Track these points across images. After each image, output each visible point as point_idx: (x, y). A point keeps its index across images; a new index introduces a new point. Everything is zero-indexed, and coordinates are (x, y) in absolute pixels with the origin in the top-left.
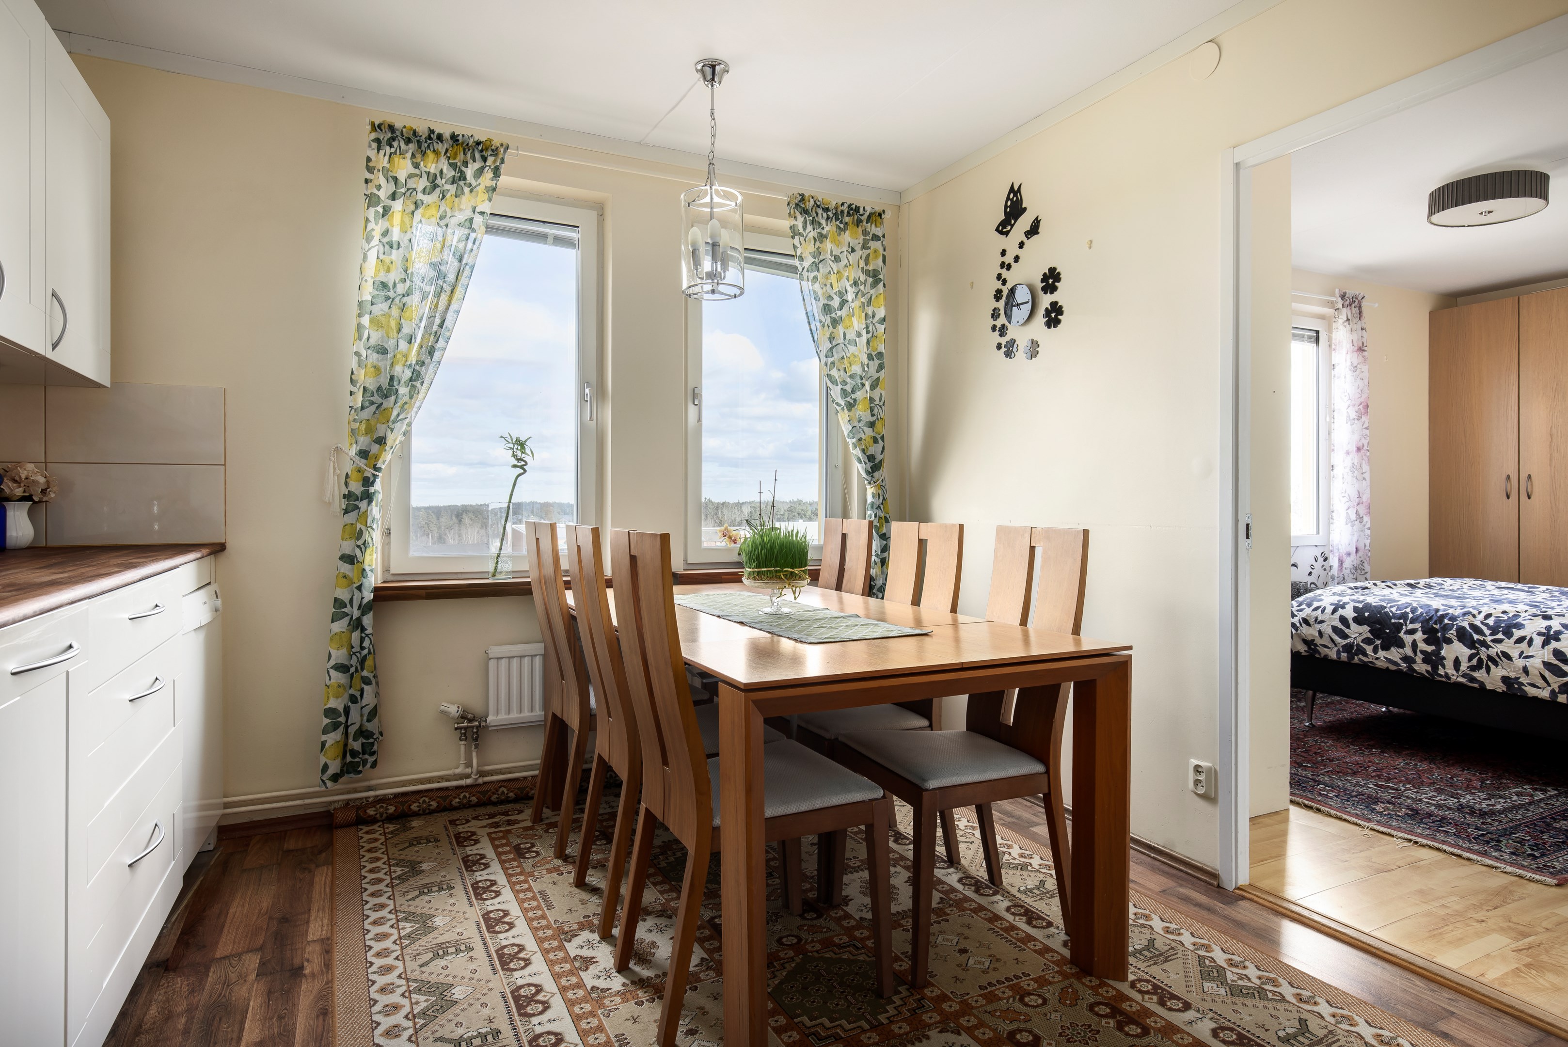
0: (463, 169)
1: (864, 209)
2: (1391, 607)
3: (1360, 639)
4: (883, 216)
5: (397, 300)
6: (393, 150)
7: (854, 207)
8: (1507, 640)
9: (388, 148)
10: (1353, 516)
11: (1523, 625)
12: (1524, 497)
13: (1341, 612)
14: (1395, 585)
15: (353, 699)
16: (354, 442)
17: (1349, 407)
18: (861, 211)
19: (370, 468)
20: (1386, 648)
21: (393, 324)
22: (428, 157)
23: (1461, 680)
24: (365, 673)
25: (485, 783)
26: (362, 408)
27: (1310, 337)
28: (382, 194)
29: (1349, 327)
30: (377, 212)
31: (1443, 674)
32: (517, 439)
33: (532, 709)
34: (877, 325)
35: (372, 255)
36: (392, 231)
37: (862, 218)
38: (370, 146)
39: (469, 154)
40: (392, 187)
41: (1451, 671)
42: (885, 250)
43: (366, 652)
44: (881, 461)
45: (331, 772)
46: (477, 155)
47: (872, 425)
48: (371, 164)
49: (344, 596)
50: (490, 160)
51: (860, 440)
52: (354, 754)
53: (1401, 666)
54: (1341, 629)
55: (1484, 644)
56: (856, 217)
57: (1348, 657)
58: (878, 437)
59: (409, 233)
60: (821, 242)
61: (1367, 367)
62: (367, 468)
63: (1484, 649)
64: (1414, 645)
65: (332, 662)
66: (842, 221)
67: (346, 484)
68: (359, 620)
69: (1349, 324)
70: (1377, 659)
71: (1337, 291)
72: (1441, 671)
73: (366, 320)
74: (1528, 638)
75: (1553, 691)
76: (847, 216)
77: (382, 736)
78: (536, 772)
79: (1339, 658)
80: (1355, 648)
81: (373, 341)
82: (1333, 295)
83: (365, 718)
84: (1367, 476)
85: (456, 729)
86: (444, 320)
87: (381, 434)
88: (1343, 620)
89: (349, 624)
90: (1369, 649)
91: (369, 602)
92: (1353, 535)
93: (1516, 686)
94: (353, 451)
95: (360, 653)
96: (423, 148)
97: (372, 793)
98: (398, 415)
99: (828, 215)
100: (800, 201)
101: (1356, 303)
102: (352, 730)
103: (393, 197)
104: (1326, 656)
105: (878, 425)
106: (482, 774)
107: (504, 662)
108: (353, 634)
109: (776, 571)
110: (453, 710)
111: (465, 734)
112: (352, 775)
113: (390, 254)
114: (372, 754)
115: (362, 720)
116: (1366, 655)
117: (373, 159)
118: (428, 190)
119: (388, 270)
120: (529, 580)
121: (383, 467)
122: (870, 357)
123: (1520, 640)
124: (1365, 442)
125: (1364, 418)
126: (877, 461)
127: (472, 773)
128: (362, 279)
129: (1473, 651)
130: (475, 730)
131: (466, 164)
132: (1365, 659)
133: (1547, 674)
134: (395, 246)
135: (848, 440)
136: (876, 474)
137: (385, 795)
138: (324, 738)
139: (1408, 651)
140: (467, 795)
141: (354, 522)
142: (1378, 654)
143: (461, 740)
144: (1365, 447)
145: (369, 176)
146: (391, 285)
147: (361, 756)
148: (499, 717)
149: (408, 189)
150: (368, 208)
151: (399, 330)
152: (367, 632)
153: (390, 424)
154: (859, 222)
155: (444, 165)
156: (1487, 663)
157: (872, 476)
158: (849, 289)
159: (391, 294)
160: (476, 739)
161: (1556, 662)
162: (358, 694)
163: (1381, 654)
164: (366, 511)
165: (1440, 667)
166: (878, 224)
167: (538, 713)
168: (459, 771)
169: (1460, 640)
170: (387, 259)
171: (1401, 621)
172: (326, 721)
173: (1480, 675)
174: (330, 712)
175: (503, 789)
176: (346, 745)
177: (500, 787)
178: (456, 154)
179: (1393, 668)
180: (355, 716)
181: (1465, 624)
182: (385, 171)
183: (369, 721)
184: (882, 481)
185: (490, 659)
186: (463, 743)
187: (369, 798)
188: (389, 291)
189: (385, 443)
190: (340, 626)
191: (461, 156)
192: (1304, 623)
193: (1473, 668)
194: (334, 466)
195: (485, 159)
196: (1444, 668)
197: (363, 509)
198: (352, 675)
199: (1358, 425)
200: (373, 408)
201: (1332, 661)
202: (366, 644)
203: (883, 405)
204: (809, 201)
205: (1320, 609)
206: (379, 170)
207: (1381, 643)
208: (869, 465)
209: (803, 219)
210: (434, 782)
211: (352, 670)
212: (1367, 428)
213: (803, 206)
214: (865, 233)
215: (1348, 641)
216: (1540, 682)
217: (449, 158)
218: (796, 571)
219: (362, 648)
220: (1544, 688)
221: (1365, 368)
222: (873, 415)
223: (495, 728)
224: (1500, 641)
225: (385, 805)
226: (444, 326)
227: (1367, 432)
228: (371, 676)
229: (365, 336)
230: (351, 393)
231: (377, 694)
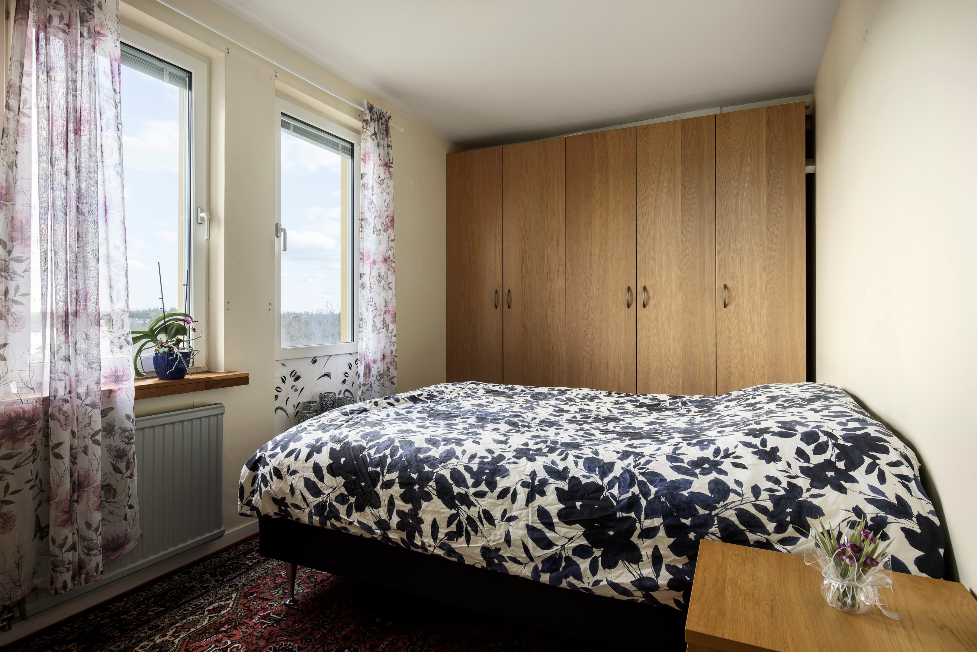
2: (370, 448)
3: (333, 496)
8: (490, 494)
10: (379, 324)
11: (507, 470)
12: (506, 307)
13: (316, 457)
14: (398, 400)
17: (375, 217)
20: (360, 508)
23: (439, 552)
27: (344, 148)
29: (376, 141)
31: (419, 544)
41: (428, 540)
53: (375, 533)
54: (314, 482)
55: (465, 499)
57: (320, 521)
61: (392, 183)
63: (464, 508)
64: (391, 503)
69: (376, 138)
70: (351, 523)
71: (365, 102)
72: (418, 541)
74: (512, 490)
75: (536, 568)
79: (312, 523)
80: (328, 509)
82: (362, 106)
84: (393, 285)
88: (317, 469)
90: (342, 509)
92: (379, 342)
93: (496, 561)
101: (384, 120)
104: (298, 519)
116: (339, 519)
123: (503, 494)
124: (391, 254)
125: (390, 231)
129: (454, 511)
132: (338, 524)
133: (531, 544)
139: (382, 512)
142: (352, 517)
144: (391, 258)
156: (466, 527)
161: (540, 526)
163: (356, 516)
165: (417, 534)
169: (439, 496)
171: (378, 469)
173: (459, 545)
179: (367, 535)
181: (447, 473)
192: (275, 475)
193: (451, 536)
196: (421, 536)
199: (384, 237)
201: (304, 525)
205: (294, 455)
207: (355, 502)
212: (393, 241)
215: (320, 499)
216: (521, 555)
220: (526, 564)
221: (391, 183)
224: (480, 495)
227: (393, 244)
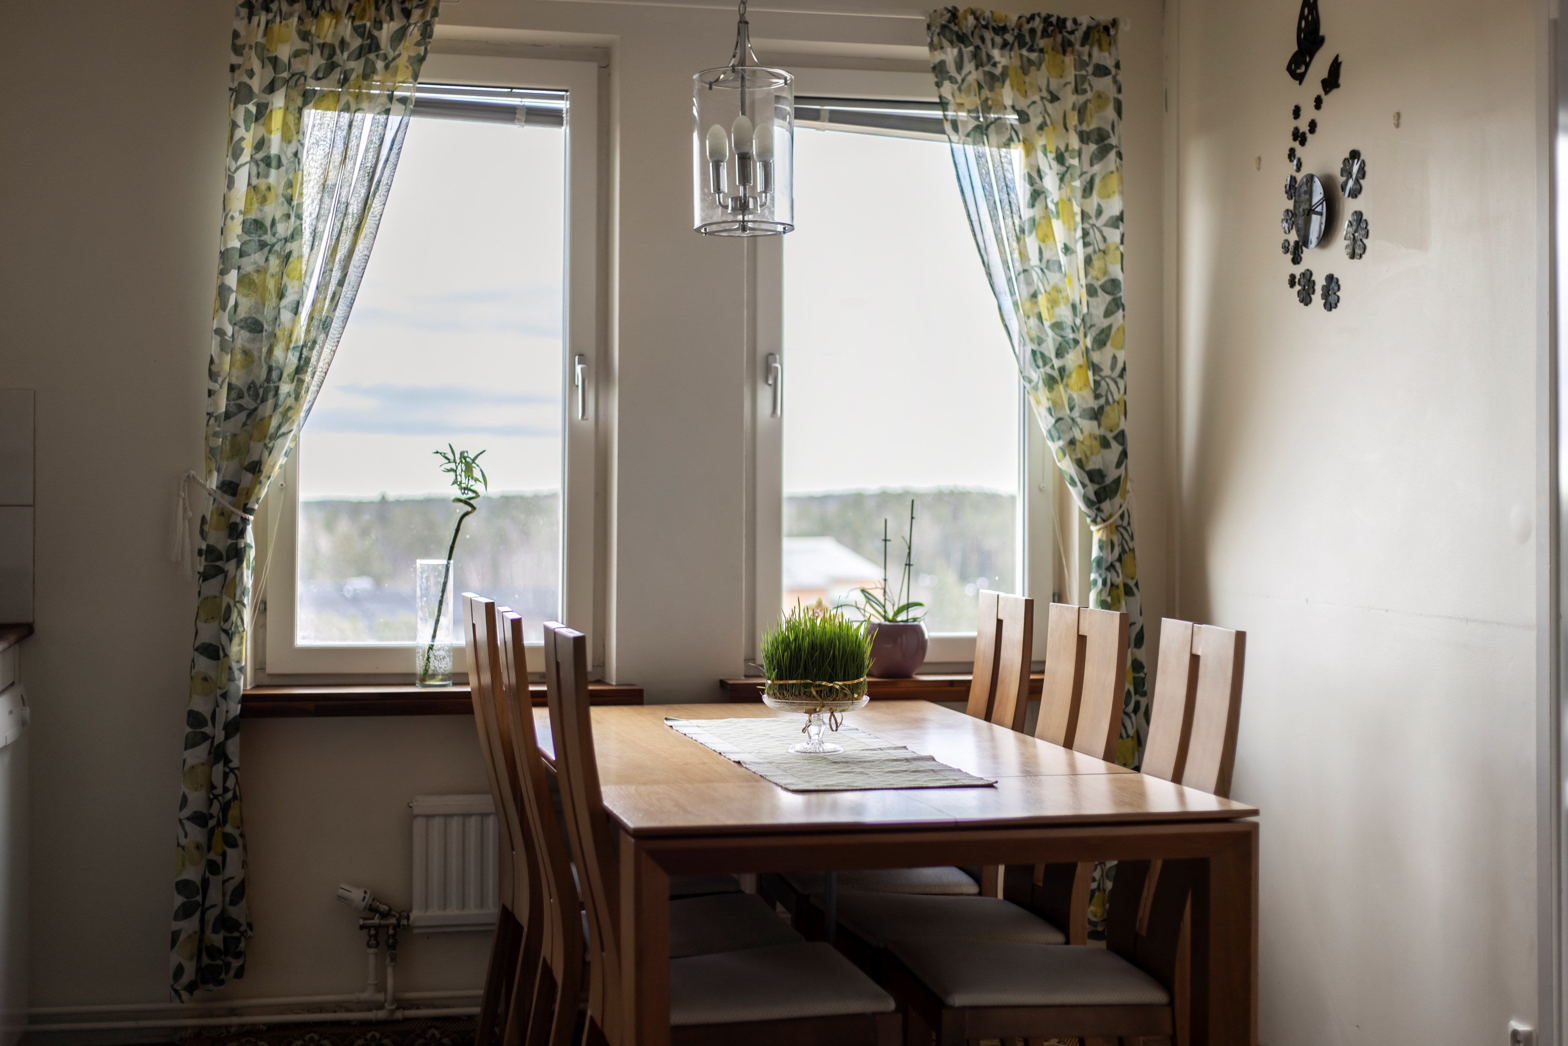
0: (376, 33)
1: (1075, 21)
4: (1112, 32)
5: (277, 248)
6: (271, 16)
7: (1054, 20)
9: (263, 13)
15: (214, 868)
16: (213, 466)
18: (1069, 25)
19: (239, 508)
21: (271, 284)
22: (323, 18)
24: (228, 829)
25: (407, 1020)
26: (228, 415)
28: (256, 84)
30: (248, 111)
32: (462, 453)
33: (482, 904)
34: (1108, 231)
35: (242, 179)
36: (270, 140)
37: (1072, 38)
38: (238, 14)
39: (383, 8)
40: (269, 73)
42: (1119, 91)
43: (229, 795)
44: (1117, 481)
45: (186, 979)
46: (396, 9)
47: (1096, 415)
48: (239, 42)
49: (201, 706)
50: (416, 14)
51: (1072, 442)
52: (213, 952)
56: (1059, 38)
58: (1110, 436)
59: (294, 144)
60: (992, 89)
62: (233, 509)
65: (187, 812)
66: (1032, 46)
67: (202, 532)
68: (222, 745)
73: (232, 279)
76: (1042, 37)
77: (251, 930)
78: (476, 1010)
81: (242, 313)
83: (228, 899)
85: (362, 927)
86: (346, 275)
87: (255, 458)
89: (210, 753)
91: (235, 718)
94: (213, 482)
95: (223, 797)
96: (315, 8)
97: (235, 1020)
98: (279, 427)
99: (1004, 40)
100: (949, 22)
102: (212, 915)
103: (271, 88)
105: (1112, 414)
106: (402, 1004)
107: (437, 823)
108: (214, 768)
109: (806, 686)
110: (356, 895)
111: (375, 936)
112: (210, 986)
113: (267, 176)
114: (238, 955)
115: (224, 901)
117: (243, 33)
118: (320, 75)
119: (264, 200)
120: (467, 689)
121: (256, 507)
122: (1091, 291)
126: (1109, 480)
127: (385, 1001)
128: (226, 215)
130: (391, 932)
131: (378, 24)
134: (274, 163)
135: (1050, 443)
136: (1106, 506)
137: (254, 1025)
138: (176, 925)
140: (378, 1035)
141: (218, 594)
143: (369, 946)
145: (235, 60)
146: (268, 224)
147: (223, 957)
148: (430, 913)
149: (293, 75)
150: (235, 106)
151: (281, 295)
152: (232, 765)
153: (267, 441)
154: (1066, 46)
155: (346, 29)
157: (1099, 510)
158: (1044, 168)
159: (268, 238)
160: (393, 947)
162: (219, 860)
164: (235, 577)
166: (1105, 46)
167: (491, 912)
168: (365, 996)
170: (262, 183)
172: (179, 900)
174: (183, 887)
175: (433, 1030)
176: (201, 940)
177: (430, 1028)
178: (364, 10)
180: (215, 896)
182: (261, 50)
183: (233, 903)
184: (1122, 517)
185: (416, 816)
186: (372, 950)
187: (231, 1026)
188: (266, 233)
189: (260, 471)
190: (199, 754)
191: (372, 12)
194: (184, 504)
195: (407, 13)
197: (231, 574)
198: (212, 830)
200: (243, 416)
202: (231, 783)
203: (1121, 376)
204: (966, 19)
206: (251, 47)
208: (1091, 488)
209: (956, 51)
210: (327, 1011)
211: (212, 823)
213: (956, 28)
214: (1081, 64)
217: (353, 18)
218: (838, 685)
219: (226, 790)
222: (1097, 397)
223: (423, 931)
225: (253, 1040)
226: (346, 284)
228: (236, 833)
229: (232, 302)
230: (210, 393)
231: (244, 864)
